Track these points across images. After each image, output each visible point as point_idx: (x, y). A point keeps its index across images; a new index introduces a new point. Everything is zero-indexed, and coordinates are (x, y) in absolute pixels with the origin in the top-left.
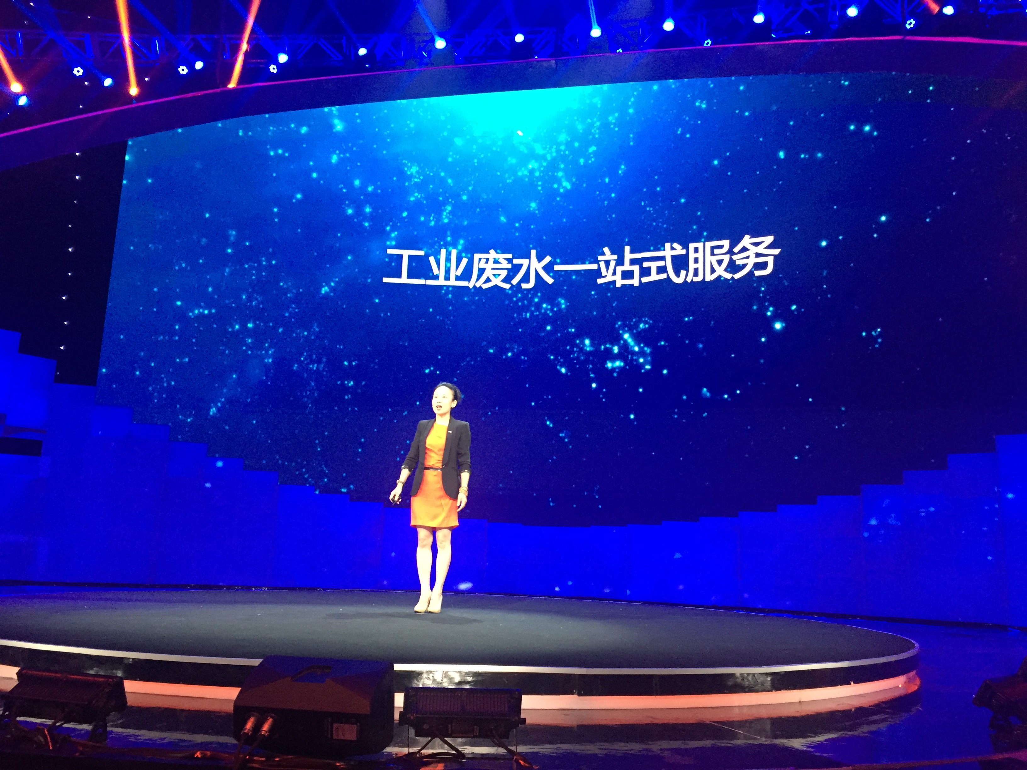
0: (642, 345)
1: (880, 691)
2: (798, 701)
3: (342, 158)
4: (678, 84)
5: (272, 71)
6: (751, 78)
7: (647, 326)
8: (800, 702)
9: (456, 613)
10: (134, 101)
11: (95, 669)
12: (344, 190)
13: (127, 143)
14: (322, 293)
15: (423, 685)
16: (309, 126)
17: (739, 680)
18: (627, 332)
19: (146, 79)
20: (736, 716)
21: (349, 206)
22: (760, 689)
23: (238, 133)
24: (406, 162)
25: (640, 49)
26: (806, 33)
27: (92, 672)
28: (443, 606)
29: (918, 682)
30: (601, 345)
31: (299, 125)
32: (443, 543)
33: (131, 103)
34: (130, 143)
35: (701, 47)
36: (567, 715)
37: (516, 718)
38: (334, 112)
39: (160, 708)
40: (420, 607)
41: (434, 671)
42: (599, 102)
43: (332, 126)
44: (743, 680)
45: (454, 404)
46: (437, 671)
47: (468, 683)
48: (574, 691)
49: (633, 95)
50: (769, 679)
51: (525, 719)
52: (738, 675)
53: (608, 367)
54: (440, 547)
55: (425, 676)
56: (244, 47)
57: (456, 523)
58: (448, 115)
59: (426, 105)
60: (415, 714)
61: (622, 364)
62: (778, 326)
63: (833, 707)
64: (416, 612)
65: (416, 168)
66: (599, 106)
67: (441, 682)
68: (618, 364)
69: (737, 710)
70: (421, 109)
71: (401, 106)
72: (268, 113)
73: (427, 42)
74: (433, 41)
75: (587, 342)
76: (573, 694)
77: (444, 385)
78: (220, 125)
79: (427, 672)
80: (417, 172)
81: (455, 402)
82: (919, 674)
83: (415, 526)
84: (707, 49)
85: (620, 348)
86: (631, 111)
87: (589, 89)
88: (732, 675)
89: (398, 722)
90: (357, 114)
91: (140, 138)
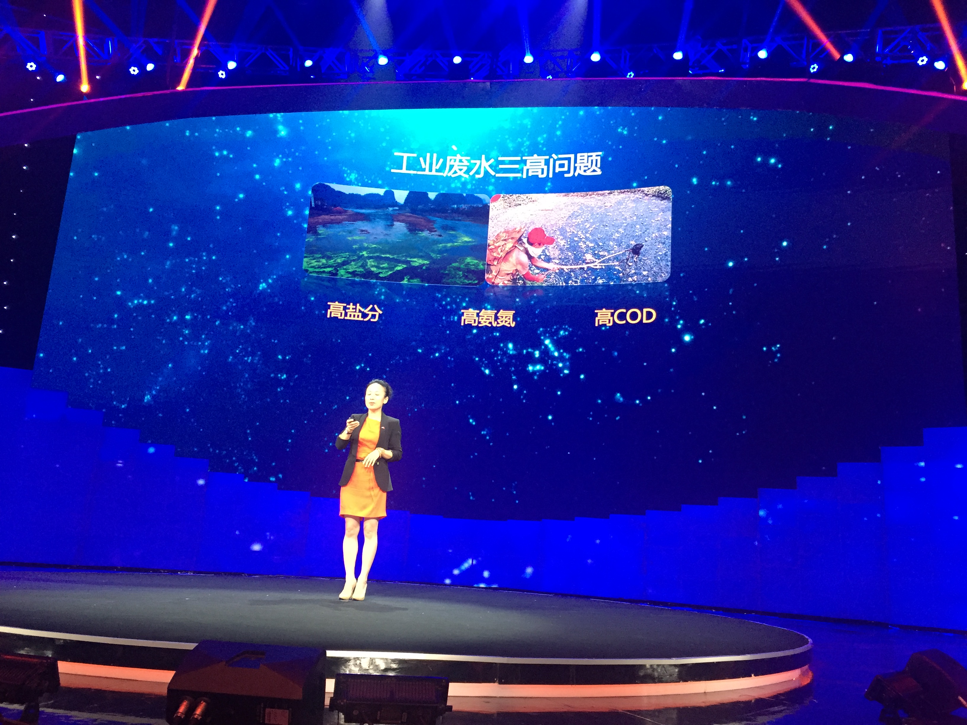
0: (562, 351)
1: (777, 683)
2: (703, 691)
3: (285, 162)
4: (602, 111)
5: (220, 76)
6: (669, 109)
7: (567, 333)
8: (705, 692)
9: (380, 601)
10: (85, 98)
11: (26, 649)
12: (285, 193)
13: (75, 137)
14: (260, 290)
15: (350, 671)
16: (254, 131)
17: (649, 671)
18: (548, 338)
19: (98, 77)
20: (645, 705)
21: (288, 207)
22: (669, 680)
23: (185, 133)
24: (346, 169)
25: (568, 77)
26: (720, 71)
27: (22, 652)
28: (367, 594)
29: (810, 674)
30: (523, 350)
31: (245, 128)
32: (371, 533)
33: (82, 99)
34: (79, 137)
35: (625, 78)
36: (488, 702)
37: (443, 706)
38: (279, 118)
39: (90, 689)
40: (345, 594)
41: (361, 658)
42: (529, 123)
43: (276, 132)
44: (653, 671)
45: (386, 401)
46: (364, 658)
47: (394, 670)
48: (495, 679)
49: (561, 119)
50: (677, 670)
51: (452, 706)
52: (648, 666)
53: (529, 370)
54: (367, 536)
55: (352, 663)
56: (195, 52)
57: (384, 514)
58: (388, 127)
59: (367, 117)
60: (345, 701)
61: (542, 368)
62: (687, 338)
63: (735, 698)
64: (340, 599)
65: (355, 175)
66: (529, 127)
67: (368, 668)
68: (539, 367)
69: (645, 701)
70: (362, 121)
71: (343, 117)
72: (214, 116)
73: (370, 58)
74: (376, 58)
75: (510, 346)
76: (494, 682)
77: (376, 382)
78: (167, 124)
79: (354, 658)
80: (356, 179)
81: (387, 399)
82: (810, 668)
83: (343, 515)
84: (630, 80)
85: (541, 353)
86: (558, 133)
87: (520, 110)
88: (642, 667)
89: (328, 707)
90: (301, 121)
91: (89, 133)
